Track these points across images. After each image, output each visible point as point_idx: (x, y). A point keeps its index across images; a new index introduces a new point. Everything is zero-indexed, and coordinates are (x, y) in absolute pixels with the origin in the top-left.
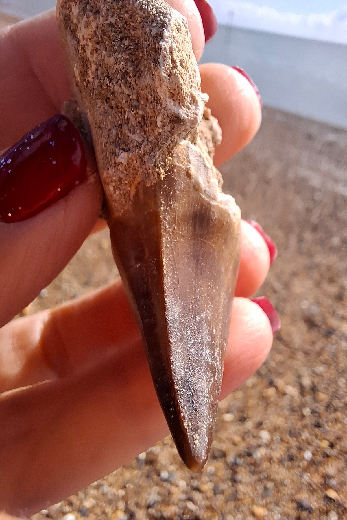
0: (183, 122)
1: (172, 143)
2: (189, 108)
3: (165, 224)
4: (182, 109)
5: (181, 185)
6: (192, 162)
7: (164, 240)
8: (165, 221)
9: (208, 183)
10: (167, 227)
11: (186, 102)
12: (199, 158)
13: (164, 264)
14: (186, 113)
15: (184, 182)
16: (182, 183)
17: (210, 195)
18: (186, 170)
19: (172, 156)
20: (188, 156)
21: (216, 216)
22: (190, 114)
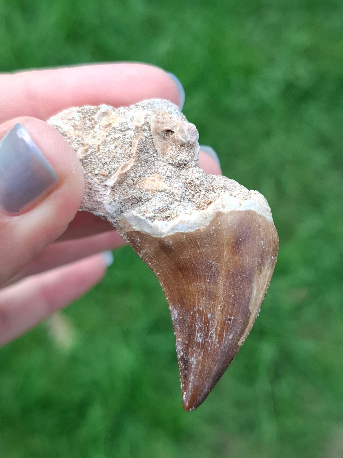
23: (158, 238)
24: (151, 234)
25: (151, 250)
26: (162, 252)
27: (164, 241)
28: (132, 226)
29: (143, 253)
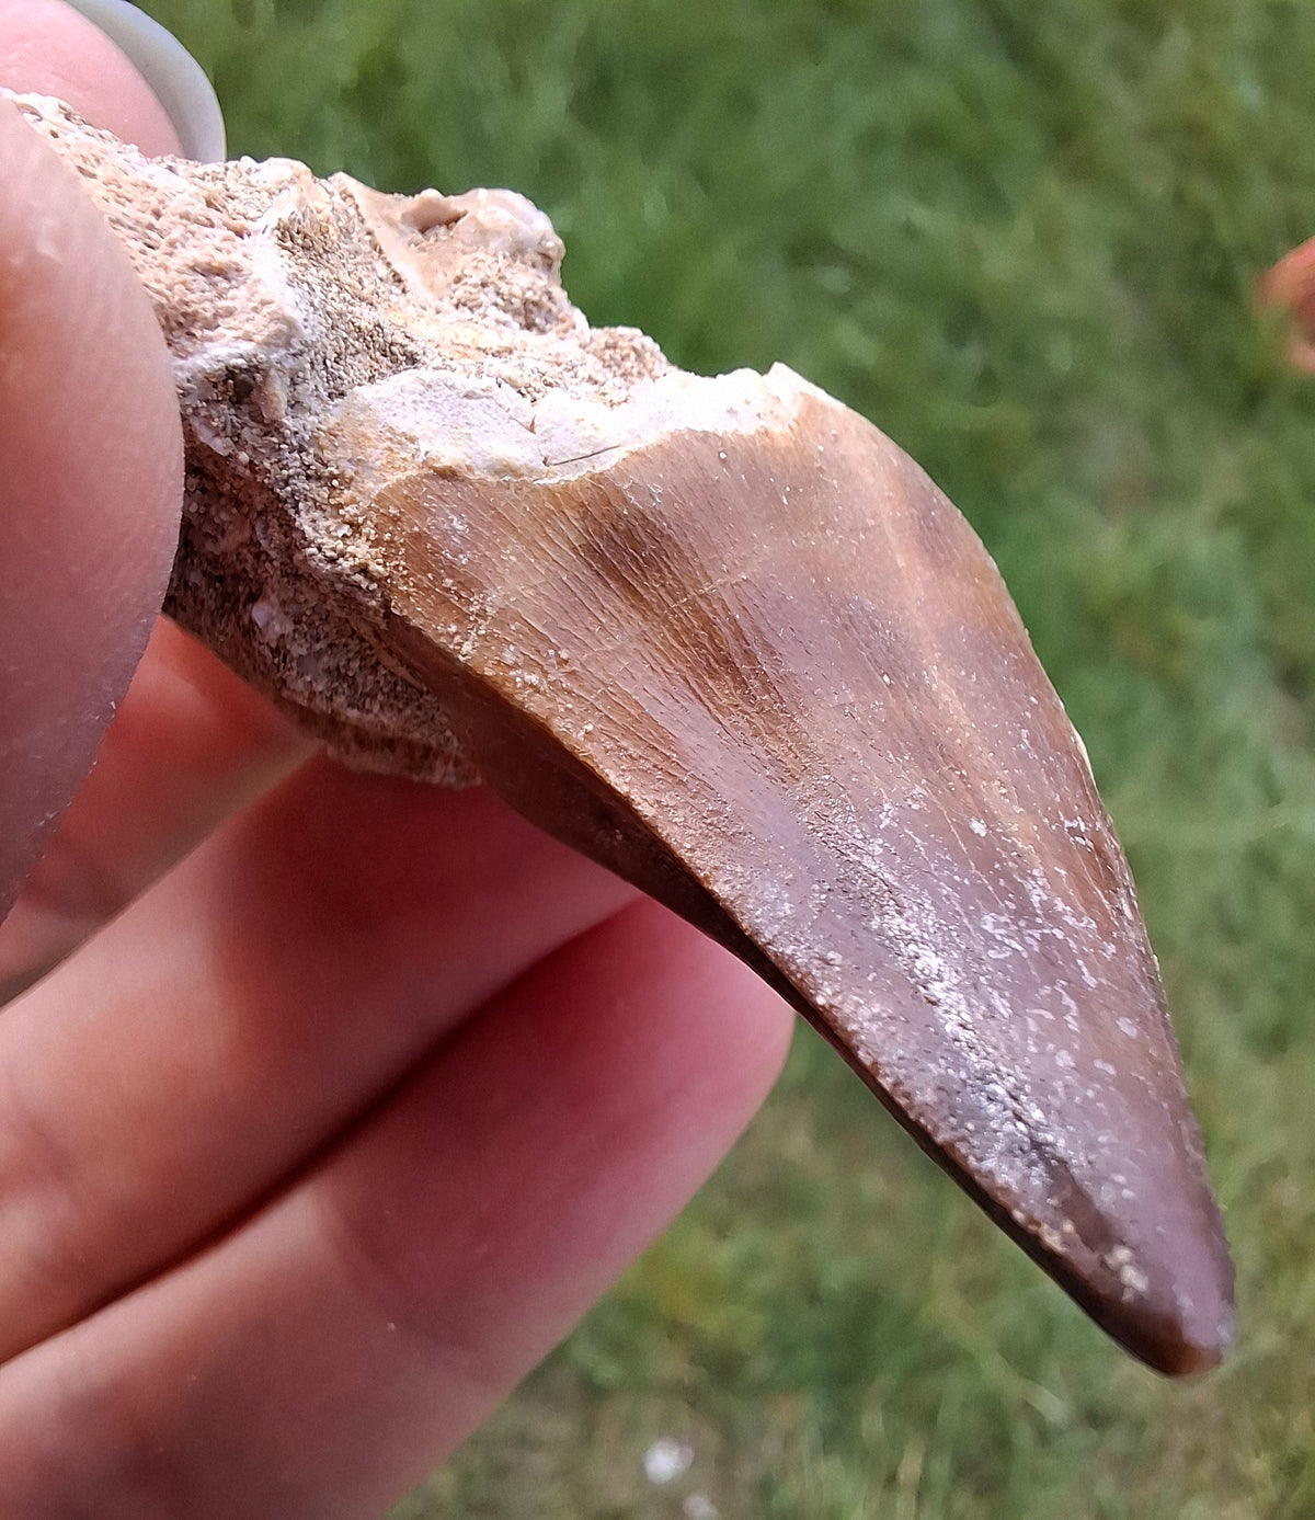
0: (257, 369)
1: (303, 454)
2: (230, 313)
3: (518, 679)
4: (211, 340)
5: (454, 530)
6: (416, 433)
7: (559, 726)
8: (512, 673)
9: (532, 429)
10: (533, 679)
11: (202, 311)
12: (430, 395)
13: (623, 789)
14: (237, 338)
15: (453, 511)
16: (452, 520)
17: (578, 453)
18: (425, 471)
19: (348, 482)
20: (391, 429)
21: (657, 489)
22: (248, 327)
23: (581, 480)
24: (531, 471)
25: (534, 587)
26: (598, 588)
27: (618, 491)
28: (412, 440)
29: (482, 614)
